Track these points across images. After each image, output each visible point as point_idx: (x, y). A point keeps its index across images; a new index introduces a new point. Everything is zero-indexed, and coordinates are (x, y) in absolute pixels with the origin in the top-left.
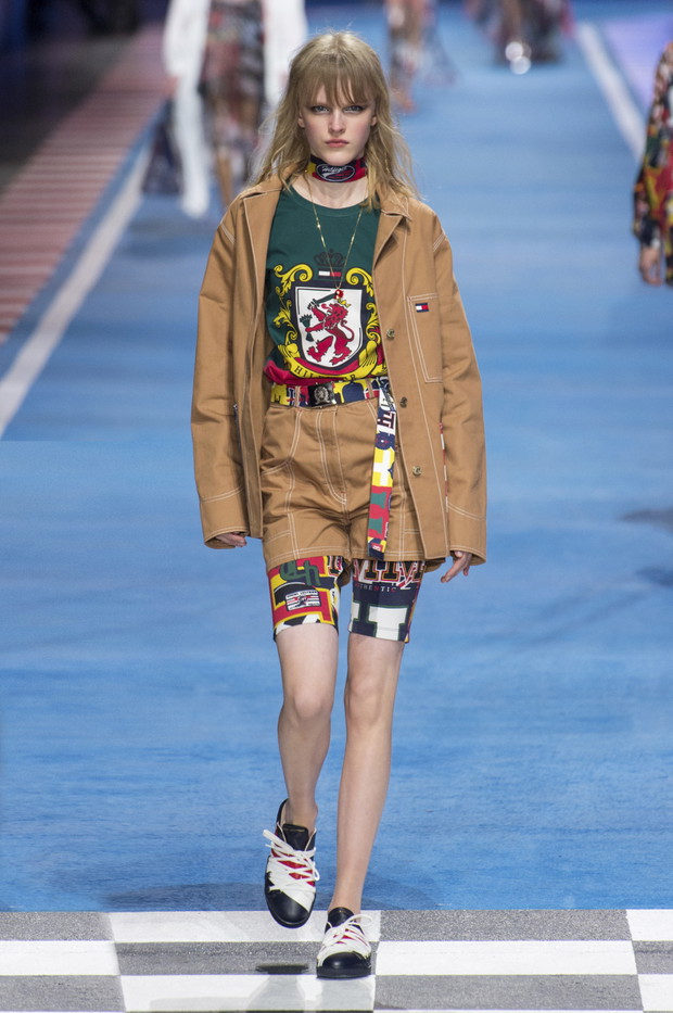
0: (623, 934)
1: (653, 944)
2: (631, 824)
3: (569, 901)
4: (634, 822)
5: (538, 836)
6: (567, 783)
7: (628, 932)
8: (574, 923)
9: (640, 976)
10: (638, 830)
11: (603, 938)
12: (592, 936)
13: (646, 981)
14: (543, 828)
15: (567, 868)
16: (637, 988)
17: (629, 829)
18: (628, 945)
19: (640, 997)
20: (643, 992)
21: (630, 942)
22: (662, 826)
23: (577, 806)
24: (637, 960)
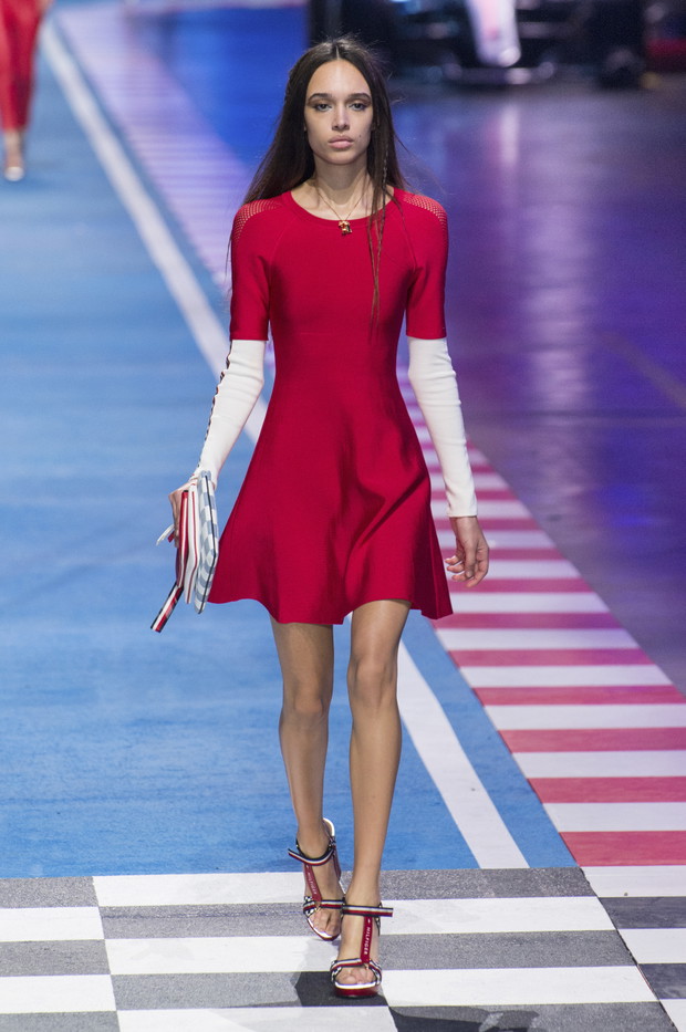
0: (90, 900)
1: (119, 909)
2: (97, 793)
3: (37, 869)
4: (100, 791)
5: (6, 807)
6: (34, 755)
7: (95, 898)
8: (42, 890)
9: (108, 942)
10: (104, 799)
11: (69, 905)
12: (60, 903)
13: (112, 946)
14: (11, 799)
15: (34, 838)
16: (104, 952)
17: (95, 798)
18: (94, 911)
19: (107, 962)
20: (110, 957)
21: (97, 908)
22: (127, 794)
23: (44, 776)
24: (103, 925)
